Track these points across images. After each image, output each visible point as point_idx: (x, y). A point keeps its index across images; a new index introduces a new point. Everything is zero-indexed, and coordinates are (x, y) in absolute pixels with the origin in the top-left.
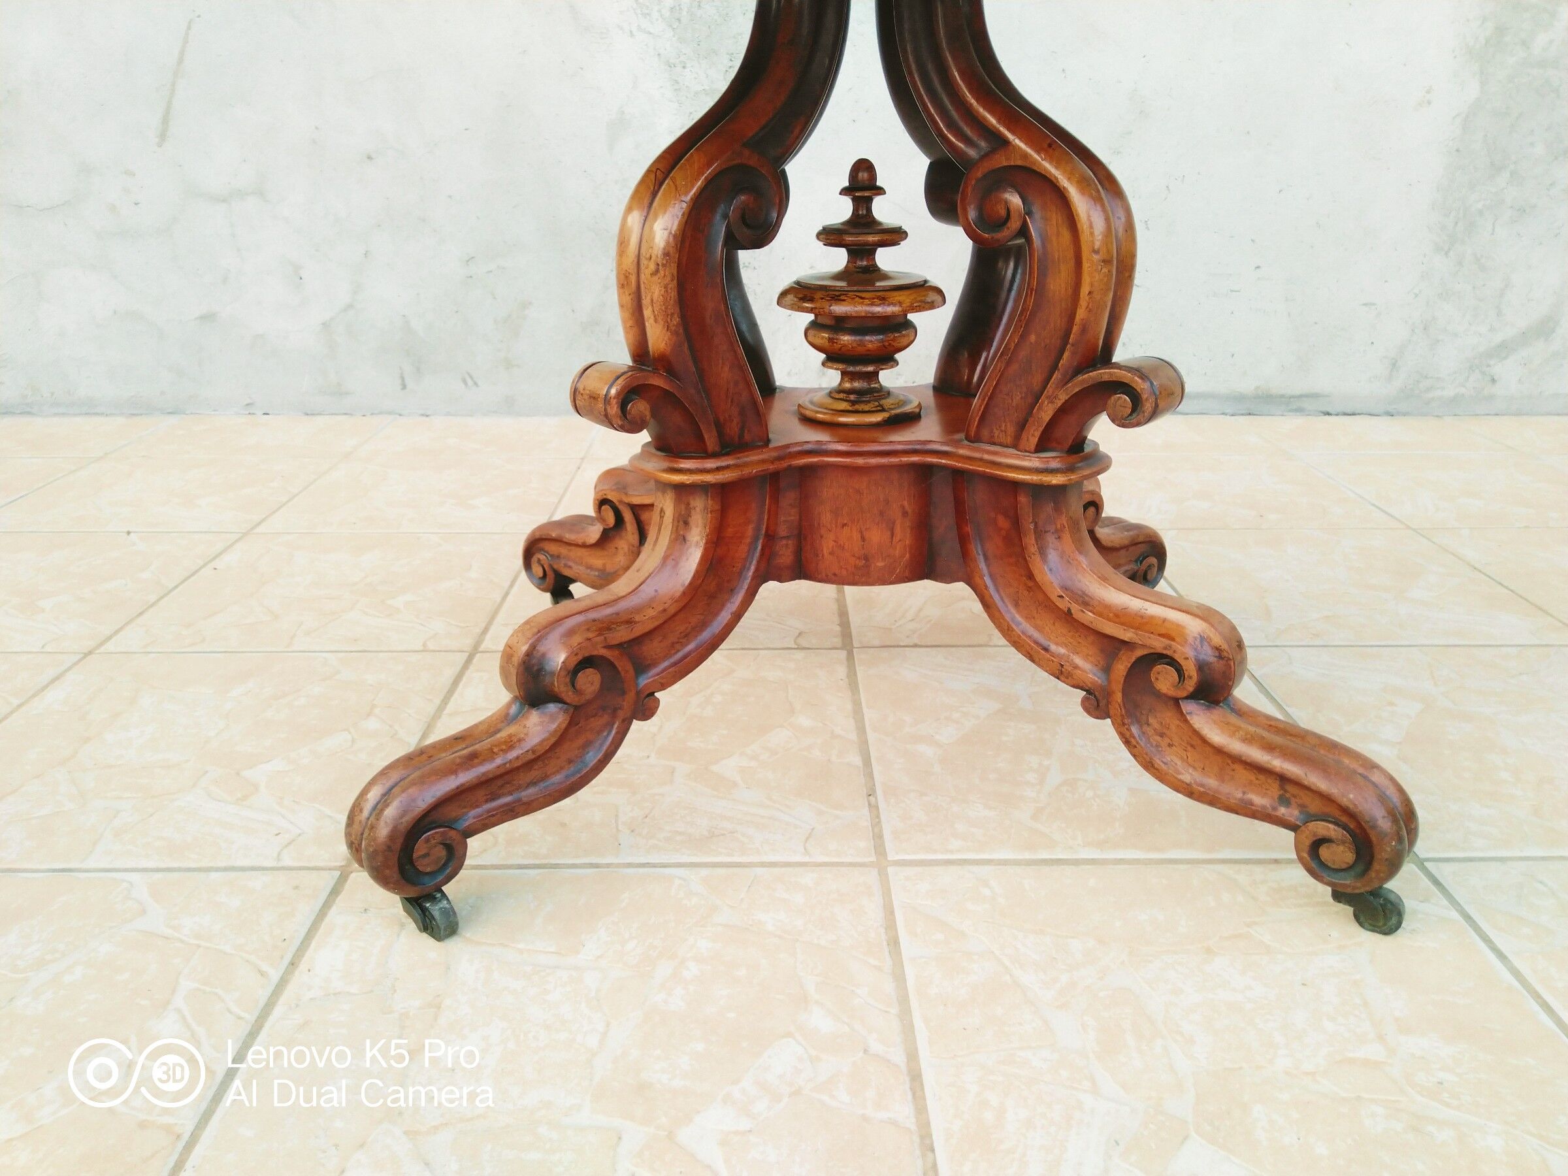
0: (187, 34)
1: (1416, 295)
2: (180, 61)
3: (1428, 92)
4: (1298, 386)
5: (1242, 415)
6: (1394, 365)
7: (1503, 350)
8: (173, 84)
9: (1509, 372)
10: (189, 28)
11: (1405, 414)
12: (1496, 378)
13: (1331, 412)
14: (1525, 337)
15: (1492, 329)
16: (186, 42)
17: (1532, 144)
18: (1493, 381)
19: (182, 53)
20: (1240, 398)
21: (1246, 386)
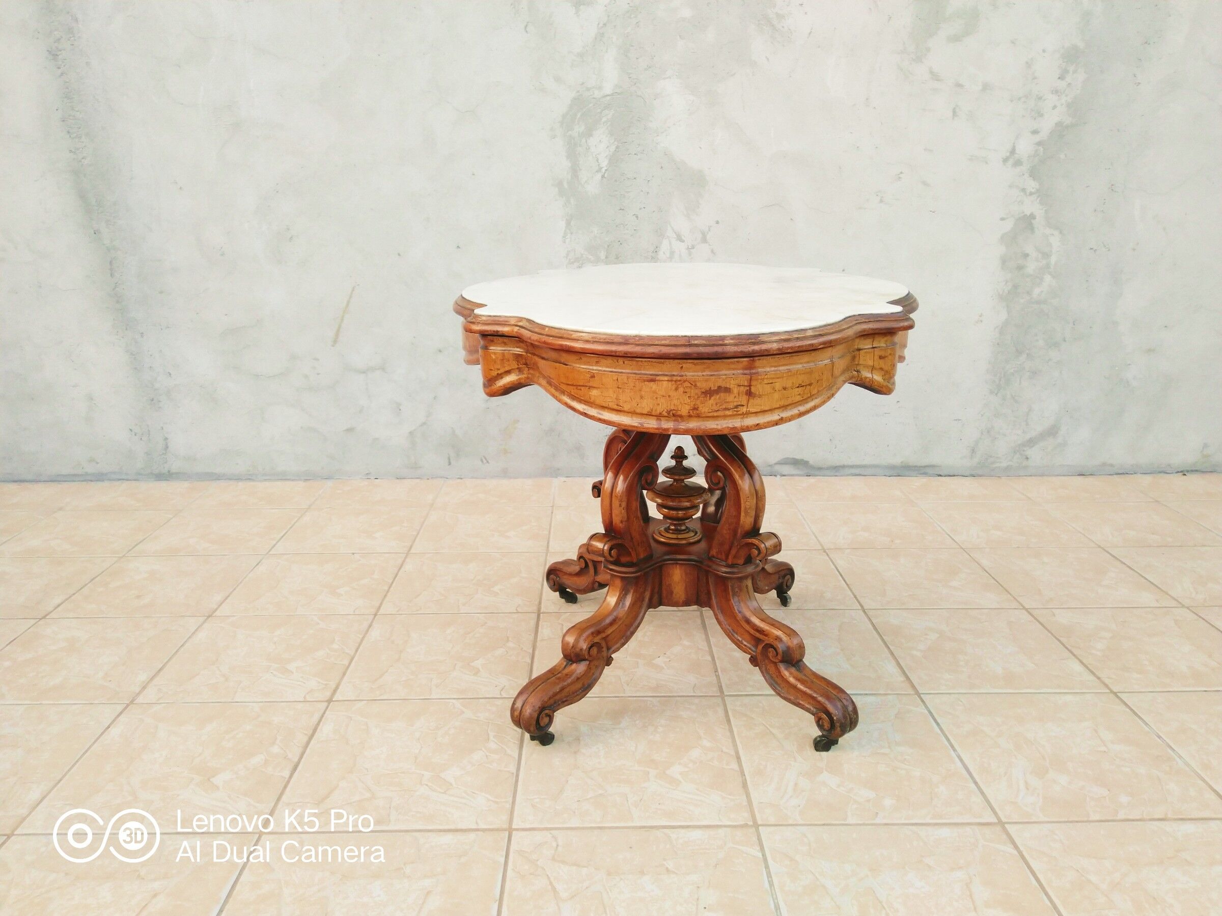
0: (352, 293)
1: (982, 415)
2: (348, 305)
3: (980, 316)
4: (925, 461)
5: (895, 476)
6: (973, 451)
7: (1031, 442)
8: (343, 317)
9: (1035, 455)
10: (353, 290)
11: (980, 476)
12: (1029, 457)
13: (942, 474)
14: (1042, 436)
15: (1024, 432)
16: (351, 297)
17: (1037, 340)
18: (1027, 458)
19: (348, 302)
20: (892, 467)
21: (897, 460)
